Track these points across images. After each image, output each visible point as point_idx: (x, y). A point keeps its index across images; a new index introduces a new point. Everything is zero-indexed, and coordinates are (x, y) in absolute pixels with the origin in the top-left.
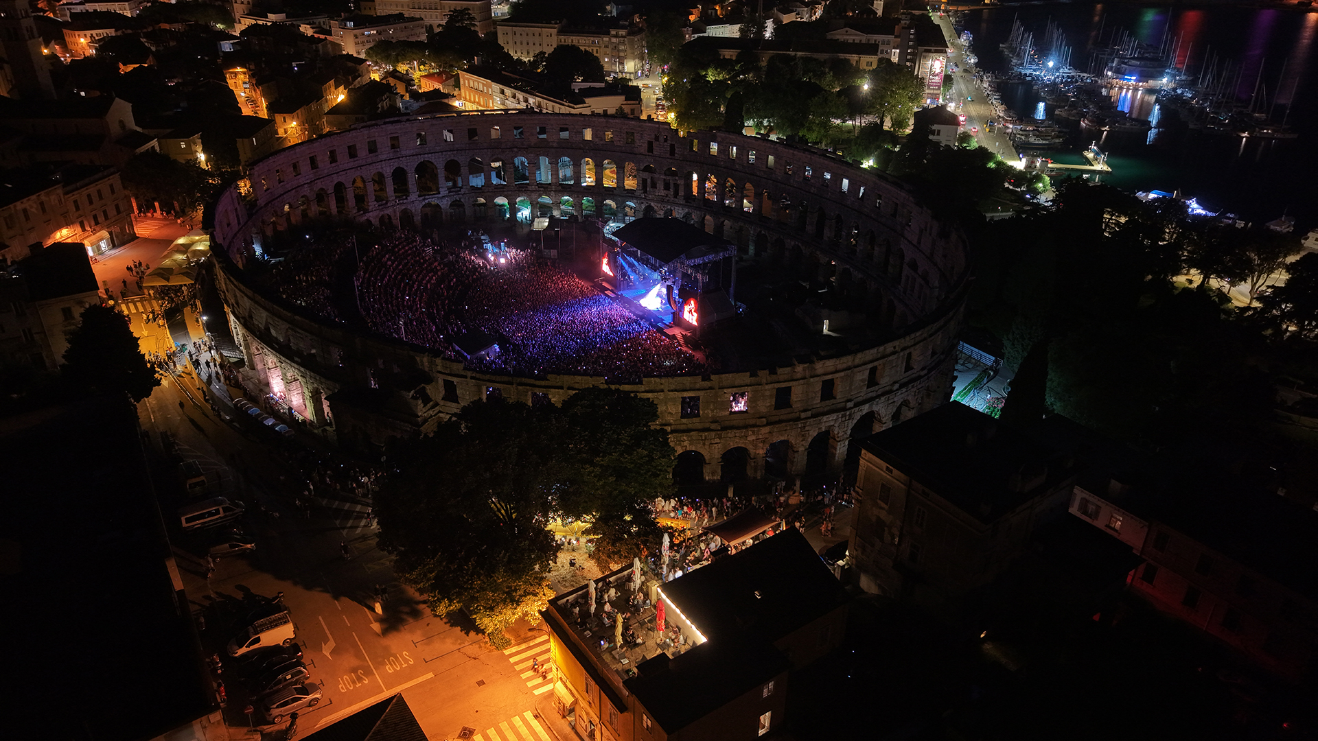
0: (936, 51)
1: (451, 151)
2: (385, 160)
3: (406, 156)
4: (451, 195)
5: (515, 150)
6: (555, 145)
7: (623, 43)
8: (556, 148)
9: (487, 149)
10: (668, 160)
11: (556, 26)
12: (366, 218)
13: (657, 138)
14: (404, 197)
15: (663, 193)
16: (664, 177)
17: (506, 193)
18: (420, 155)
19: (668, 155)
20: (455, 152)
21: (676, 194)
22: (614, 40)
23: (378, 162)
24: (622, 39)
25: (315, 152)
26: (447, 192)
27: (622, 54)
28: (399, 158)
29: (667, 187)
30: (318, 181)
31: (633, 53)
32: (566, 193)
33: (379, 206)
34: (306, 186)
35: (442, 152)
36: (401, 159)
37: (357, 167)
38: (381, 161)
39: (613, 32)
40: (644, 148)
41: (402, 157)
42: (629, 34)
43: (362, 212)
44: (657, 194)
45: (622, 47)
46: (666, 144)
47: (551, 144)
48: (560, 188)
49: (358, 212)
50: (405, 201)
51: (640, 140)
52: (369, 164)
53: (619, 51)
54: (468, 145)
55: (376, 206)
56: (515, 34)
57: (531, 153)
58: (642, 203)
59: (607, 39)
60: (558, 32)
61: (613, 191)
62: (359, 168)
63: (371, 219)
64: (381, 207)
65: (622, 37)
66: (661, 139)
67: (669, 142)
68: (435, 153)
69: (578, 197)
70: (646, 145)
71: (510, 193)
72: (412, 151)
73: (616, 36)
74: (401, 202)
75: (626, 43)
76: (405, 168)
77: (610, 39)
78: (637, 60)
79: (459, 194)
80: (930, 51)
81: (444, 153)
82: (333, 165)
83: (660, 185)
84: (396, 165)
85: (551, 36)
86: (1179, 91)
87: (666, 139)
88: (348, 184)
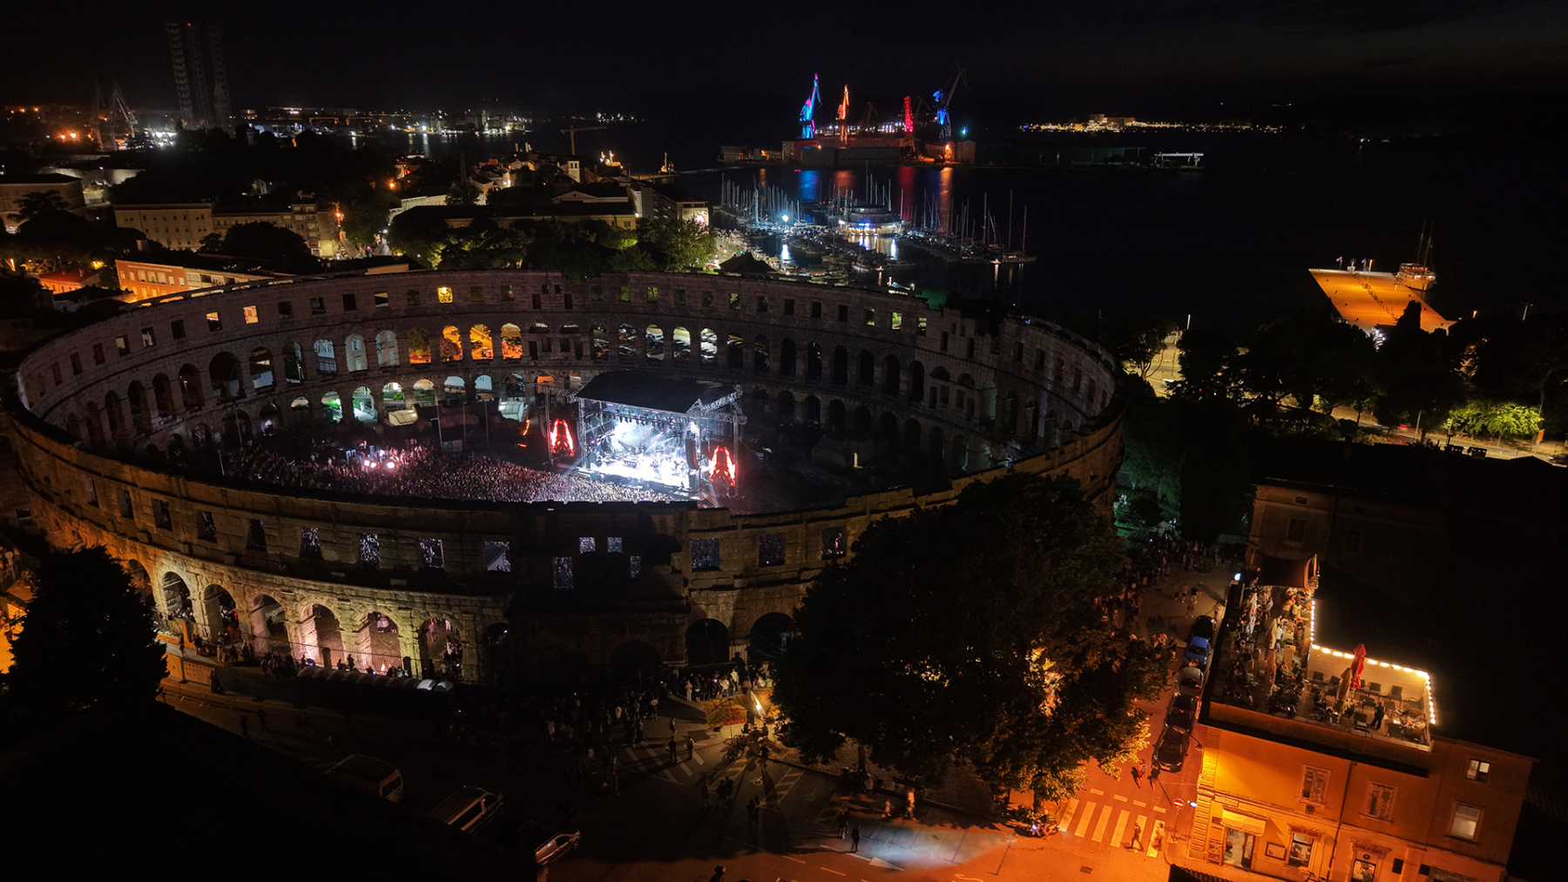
0: (696, 206)
1: (256, 336)
2: (167, 356)
3: (196, 348)
4: (261, 398)
5: (347, 325)
6: (402, 313)
7: (313, 220)
8: (404, 317)
9: (308, 328)
10: (564, 314)
11: (209, 205)
12: (149, 443)
13: (545, 290)
14: (196, 408)
15: (560, 355)
16: (559, 336)
17: (338, 385)
18: (216, 344)
19: (563, 308)
20: (263, 337)
21: (579, 355)
22: (299, 217)
23: (159, 359)
24: (311, 216)
25: (76, 347)
26: (256, 393)
27: (313, 234)
28: (186, 351)
29: (565, 348)
30: (84, 391)
31: (329, 232)
32: (423, 375)
33: (165, 423)
34: (72, 399)
35: (245, 338)
36: (189, 352)
37: (131, 368)
38: (163, 357)
39: (297, 208)
40: (528, 305)
41: (191, 350)
42: (320, 208)
43: (143, 434)
44: (552, 358)
45: (312, 226)
46: (558, 295)
47: (396, 313)
48: (413, 369)
49: (139, 434)
50: (198, 413)
51: (520, 295)
52: (147, 363)
53: (308, 230)
54: (279, 326)
55: (162, 423)
56: (145, 219)
57: (370, 327)
58: (533, 372)
59: (289, 217)
60: (213, 212)
61: (489, 363)
62: (135, 370)
63: (156, 443)
64: (167, 425)
65: (311, 213)
66: (551, 289)
67: (563, 292)
68: (235, 340)
69: (439, 377)
70: (531, 299)
71: (344, 384)
72: (203, 341)
73: (302, 212)
74: (194, 414)
75: (317, 219)
76: (196, 365)
77: (293, 217)
78: (333, 241)
79: (271, 395)
80: (689, 206)
81: (249, 339)
82: (101, 366)
83: (556, 347)
84: (183, 362)
85: (203, 218)
87: (558, 290)
88: (123, 395)
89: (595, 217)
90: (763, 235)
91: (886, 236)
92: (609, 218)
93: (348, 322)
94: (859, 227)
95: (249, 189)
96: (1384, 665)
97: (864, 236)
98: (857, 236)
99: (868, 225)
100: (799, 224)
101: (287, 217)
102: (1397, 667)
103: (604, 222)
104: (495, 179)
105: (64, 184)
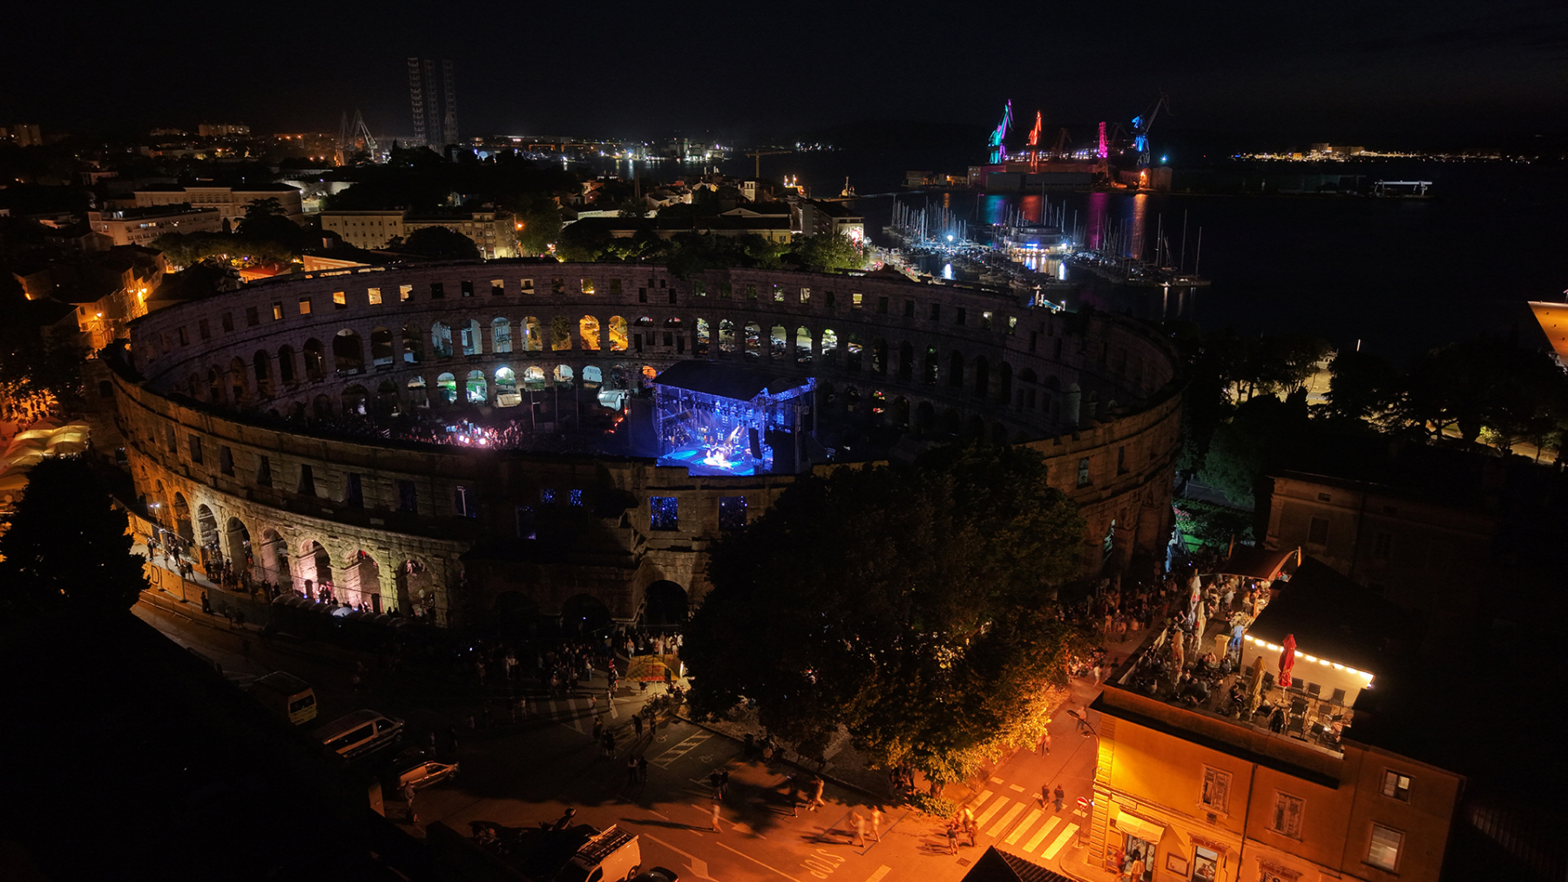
0: (852, 222)
1: (378, 316)
2: (294, 329)
3: (321, 324)
4: (380, 375)
5: (464, 310)
6: (516, 302)
7: (491, 228)
8: (518, 305)
9: (427, 311)
10: (669, 309)
11: (402, 212)
12: (271, 407)
13: (651, 283)
14: (319, 379)
15: (664, 349)
16: (664, 330)
17: (453, 367)
18: (340, 321)
19: (667, 303)
20: (385, 317)
21: (681, 349)
22: (478, 225)
23: (285, 331)
24: (489, 224)
25: (205, 314)
26: (375, 370)
27: (490, 241)
28: (312, 326)
29: (668, 342)
30: (210, 354)
31: (504, 240)
32: (533, 362)
33: (288, 391)
34: (196, 360)
35: (368, 317)
36: (315, 327)
37: (258, 338)
38: (290, 330)
39: (477, 216)
40: (635, 299)
41: (317, 325)
42: (497, 217)
43: (266, 400)
44: (655, 351)
45: (489, 234)
46: (663, 289)
47: (511, 301)
48: (525, 356)
49: (262, 399)
50: (321, 384)
51: (628, 288)
52: (274, 334)
53: (486, 237)
54: (400, 308)
55: (285, 390)
56: (346, 224)
57: (485, 314)
58: (637, 365)
59: (470, 225)
60: (404, 219)
61: (596, 354)
62: (262, 339)
63: (277, 409)
64: (290, 393)
65: (489, 221)
66: (657, 284)
67: (668, 287)
68: (359, 319)
69: (549, 365)
70: (638, 293)
71: (458, 367)
72: (329, 317)
73: (481, 220)
74: (316, 385)
75: (494, 227)
76: (321, 340)
77: (473, 225)
78: (508, 248)
79: (390, 373)
80: (845, 222)
81: (371, 319)
82: (229, 333)
83: (660, 340)
84: (309, 335)
85: (395, 224)
86: (1080, 255)
87: (663, 284)
88: (249, 361)
89: (752, 231)
90: (925, 254)
91: (1053, 257)
92: (765, 233)
93: (465, 308)
94: (1026, 247)
95: (445, 201)
96: (1325, 663)
97: (1031, 257)
98: (1024, 256)
99: (1035, 245)
100: (964, 243)
101: (468, 225)
102: (1339, 667)
103: (760, 236)
104: (672, 197)
105: (285, 192)
